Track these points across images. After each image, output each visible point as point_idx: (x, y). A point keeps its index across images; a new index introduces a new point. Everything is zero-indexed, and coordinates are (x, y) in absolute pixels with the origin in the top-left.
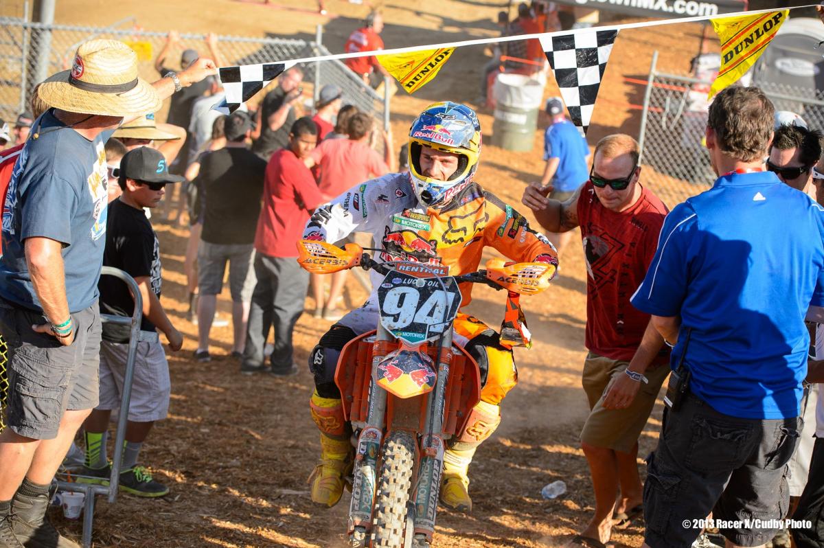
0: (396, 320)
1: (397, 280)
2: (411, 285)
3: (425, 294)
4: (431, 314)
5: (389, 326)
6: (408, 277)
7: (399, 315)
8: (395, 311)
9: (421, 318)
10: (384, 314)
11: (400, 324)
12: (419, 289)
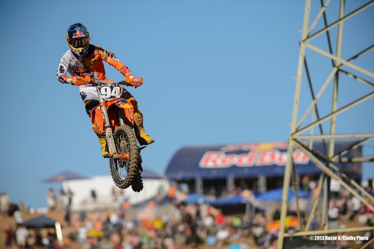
0: (106, 96)
1: (102, 85)
2: (107, 86)
3: (112, 88)
4: (115, 93)
5: (105, 98)
6: (105, 84)
7: (106, 94)
8: (105, 93)
9: (113, 94)
10: (102, 95)
11: (108, 97)
12: (110, 87)
